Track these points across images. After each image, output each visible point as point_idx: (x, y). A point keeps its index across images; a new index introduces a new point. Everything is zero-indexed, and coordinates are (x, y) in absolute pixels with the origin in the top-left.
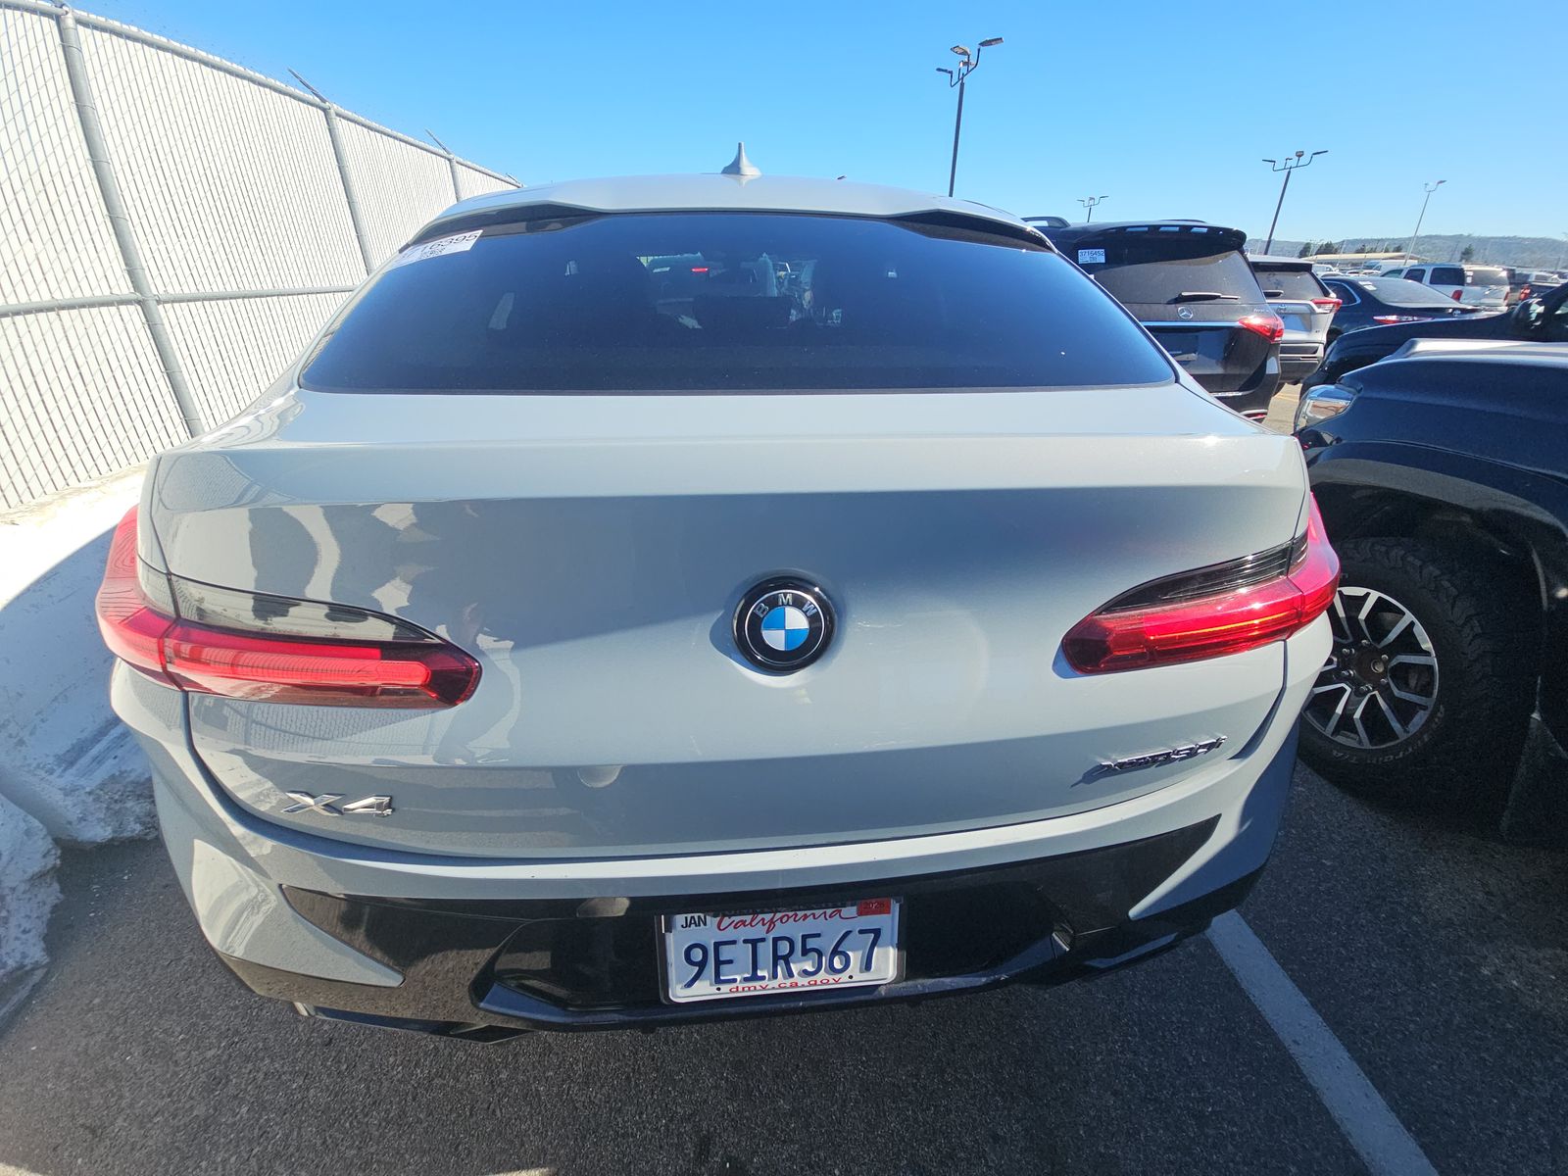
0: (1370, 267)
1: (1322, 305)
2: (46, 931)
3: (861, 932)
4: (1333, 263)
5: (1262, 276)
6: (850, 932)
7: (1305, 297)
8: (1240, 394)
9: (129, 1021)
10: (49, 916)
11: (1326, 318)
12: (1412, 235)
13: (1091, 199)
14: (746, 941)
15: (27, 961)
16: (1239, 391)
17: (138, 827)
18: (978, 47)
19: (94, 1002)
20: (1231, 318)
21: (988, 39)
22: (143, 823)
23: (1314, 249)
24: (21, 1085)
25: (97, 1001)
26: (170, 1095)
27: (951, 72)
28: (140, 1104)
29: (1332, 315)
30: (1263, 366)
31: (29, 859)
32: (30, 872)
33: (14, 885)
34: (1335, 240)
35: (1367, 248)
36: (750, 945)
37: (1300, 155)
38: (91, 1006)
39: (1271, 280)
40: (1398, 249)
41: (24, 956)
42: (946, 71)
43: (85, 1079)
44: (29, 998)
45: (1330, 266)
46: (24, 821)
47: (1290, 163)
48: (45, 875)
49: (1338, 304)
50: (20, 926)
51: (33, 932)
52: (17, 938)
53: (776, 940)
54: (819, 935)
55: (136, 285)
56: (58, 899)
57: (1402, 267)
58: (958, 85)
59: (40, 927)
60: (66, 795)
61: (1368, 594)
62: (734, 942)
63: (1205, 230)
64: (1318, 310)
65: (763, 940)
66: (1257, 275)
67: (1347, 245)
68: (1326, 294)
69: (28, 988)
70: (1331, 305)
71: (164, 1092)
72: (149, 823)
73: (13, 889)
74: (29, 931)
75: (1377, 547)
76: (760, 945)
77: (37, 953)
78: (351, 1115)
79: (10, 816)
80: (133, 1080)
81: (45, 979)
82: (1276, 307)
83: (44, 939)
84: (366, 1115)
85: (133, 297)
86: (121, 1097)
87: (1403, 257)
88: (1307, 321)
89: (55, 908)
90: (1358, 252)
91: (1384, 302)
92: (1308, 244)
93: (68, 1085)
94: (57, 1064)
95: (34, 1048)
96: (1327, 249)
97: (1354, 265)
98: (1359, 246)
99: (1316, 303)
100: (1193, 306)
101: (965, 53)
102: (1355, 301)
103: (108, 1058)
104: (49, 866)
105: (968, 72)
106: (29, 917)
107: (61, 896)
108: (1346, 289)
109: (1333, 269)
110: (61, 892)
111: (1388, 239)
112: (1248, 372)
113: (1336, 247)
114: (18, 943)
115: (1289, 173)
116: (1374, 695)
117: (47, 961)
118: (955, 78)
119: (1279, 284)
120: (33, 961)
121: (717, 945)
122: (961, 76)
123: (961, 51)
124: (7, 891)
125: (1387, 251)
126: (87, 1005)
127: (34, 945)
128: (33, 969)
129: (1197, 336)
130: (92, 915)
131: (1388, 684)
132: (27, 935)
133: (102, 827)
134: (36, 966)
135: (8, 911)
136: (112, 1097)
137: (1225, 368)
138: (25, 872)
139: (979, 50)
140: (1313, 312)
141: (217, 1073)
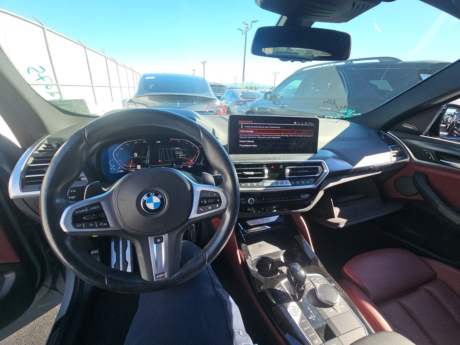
18: (251, 23)
21: (254, 20)
27: (242, 30)
42: (240, 30)
58: (245, 34)
101: (247, 24)
105: (248, 30)
118: (244, 32)
122: (246, 31)
123: (245, 23)
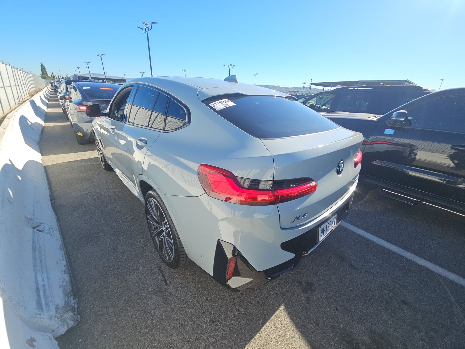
13: (185, 70)
17: (72, 322)
18: (151, 23)
21: (154, 22)
22: (73, 321)
27: (142, 29)
58: (146, 34)
60: (51, 320)
72: (74, 319)
78: (237, 327)
84: (240, 325)
101: (146, 24)
105: (149, 30)
118: (144, 31)
122: (146, 31)
133: (63, 328)
139: (151, 25)
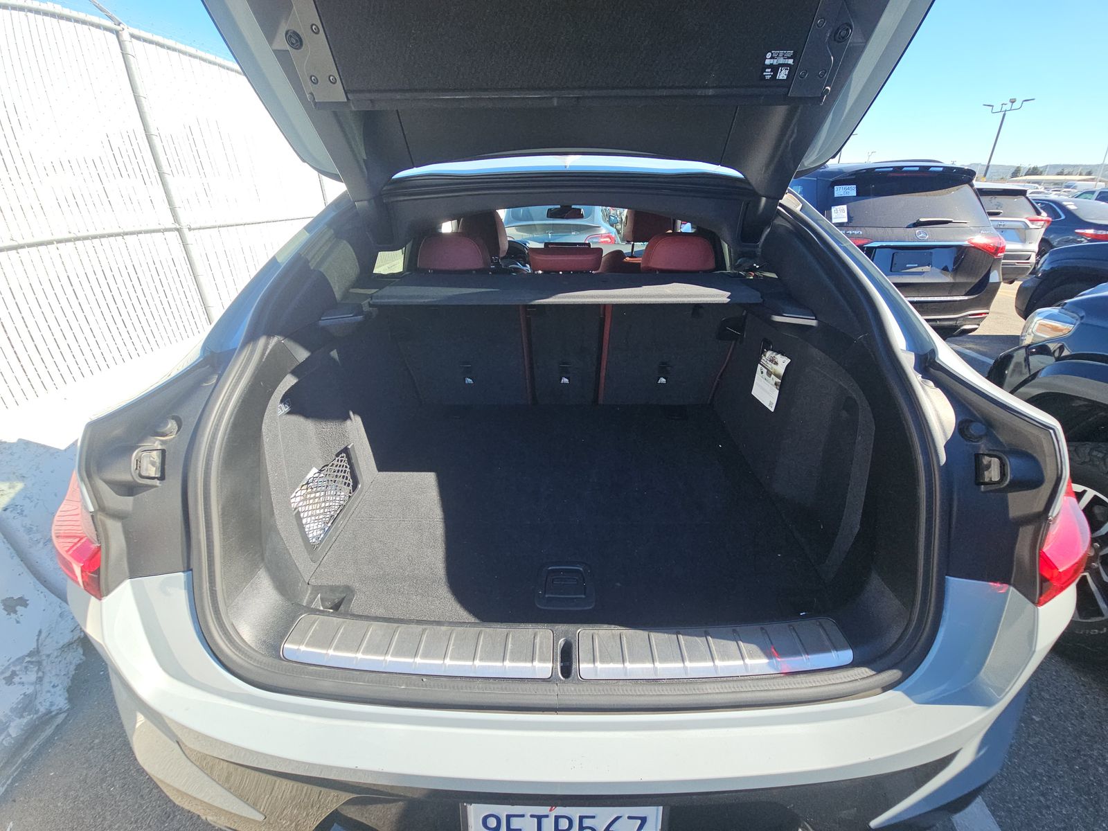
0: (1068, 187)
1: (1035, 222)
2: (70, 684)
3: (630, 818)
4: (1038, 182)
5: (985, 199)
6: (621, 817)
7: (1020, 214)
8: (966, 298)
9: (115, 760)
10: (73, 673)
11: (1038, 232)
12: (1100, 162)
14: (532, 816)
15: (54, 708)
16: (965, 295)
19: (95, 742)
20: (961, 238)
23: (1023, 172)
24: (40, 801)
25: (97, 741)
26: (136, 822)
28: (116, 827)
29: (1043, 230)
30: (987, 275)
31: (61, 633)
32: (61, 644)
33: (48, 653)
34: (1040, 164)
35: (1066, 172)
36: (536, 820)
37: (1013, 101)
38: (92, 745)
39: (991, 203)
40: (1089, 174)
41: (52, 704)
43: (83, 802)
44: (54, 734)
45: (1036, 185)
46: (60, 607)
47: (1005, 108)
48: (72, 644)
49: (1048, 221)
50: (51, 682)
51: (60, 686)
52: (49, 691)
53: (557, 818)
54: (593, 817)
55: (176, 219)
56: (81, 659)
57: (1094, 189)
59: (67, 682)
61: (1085, 492)
62: (523, 816)
63: (941, 169)
64: (1031, 226)
65: (547, 816)
66: (982, 198)
67: (1050, 168)
68: (1039, 213)
69: (53, 727)
70: (1043, 222)
71: (133, 819)
73: (48, 656)
74: (58, 685)
75: (1095, 453)
76: (544, 820)
77: (61, 702)
79: (50, 604)
80: (114, 806)
81: (65, 722)
82: (996, 223)
83: (68, 691)
85: (173, 226)
86: (105, 819)
87: (1093, 180)
88: (1022, 234)
89: (78, 667)
90: (1058, 174)
91: (1083, 219)
92: (1018, 167)
93: (71, 805)
94: (66, 788)
95: (52, 774)
96: (1034, 171)
97: (1056, 184)
98: (1059, 170)
99: (1030, 221)
100: (929, 229)
102: (1061, 217)
103: (99, 787)
104: (76, 638)
106: (57, 675)
107: (84, 658)
108: (1052, 208)
109: (1039, 187)
110: (83, 655)
111: (1081, 165)
112: (975, 280)
113: (1041, 170)
114: (49, 694)
115: (1004, 115)
116: (1085, 576)
117: (68, 707)
119: (999, 206)
120: (58, 708)
121: (509, 817)
124: (44, 657)
125: (1081, 174)
126: (90, 744)
127: (60, 696)
128: (57, 714)
129: (931, 253)
130: (101, 673)
131: (1098, 568)
132: (55, 689)
134: (60, 712)
135: (43, 672)
136: (99, 817)
137: (954, 278)
138: (57, 642)
140: (1027, 227)
141: (168, 809)
